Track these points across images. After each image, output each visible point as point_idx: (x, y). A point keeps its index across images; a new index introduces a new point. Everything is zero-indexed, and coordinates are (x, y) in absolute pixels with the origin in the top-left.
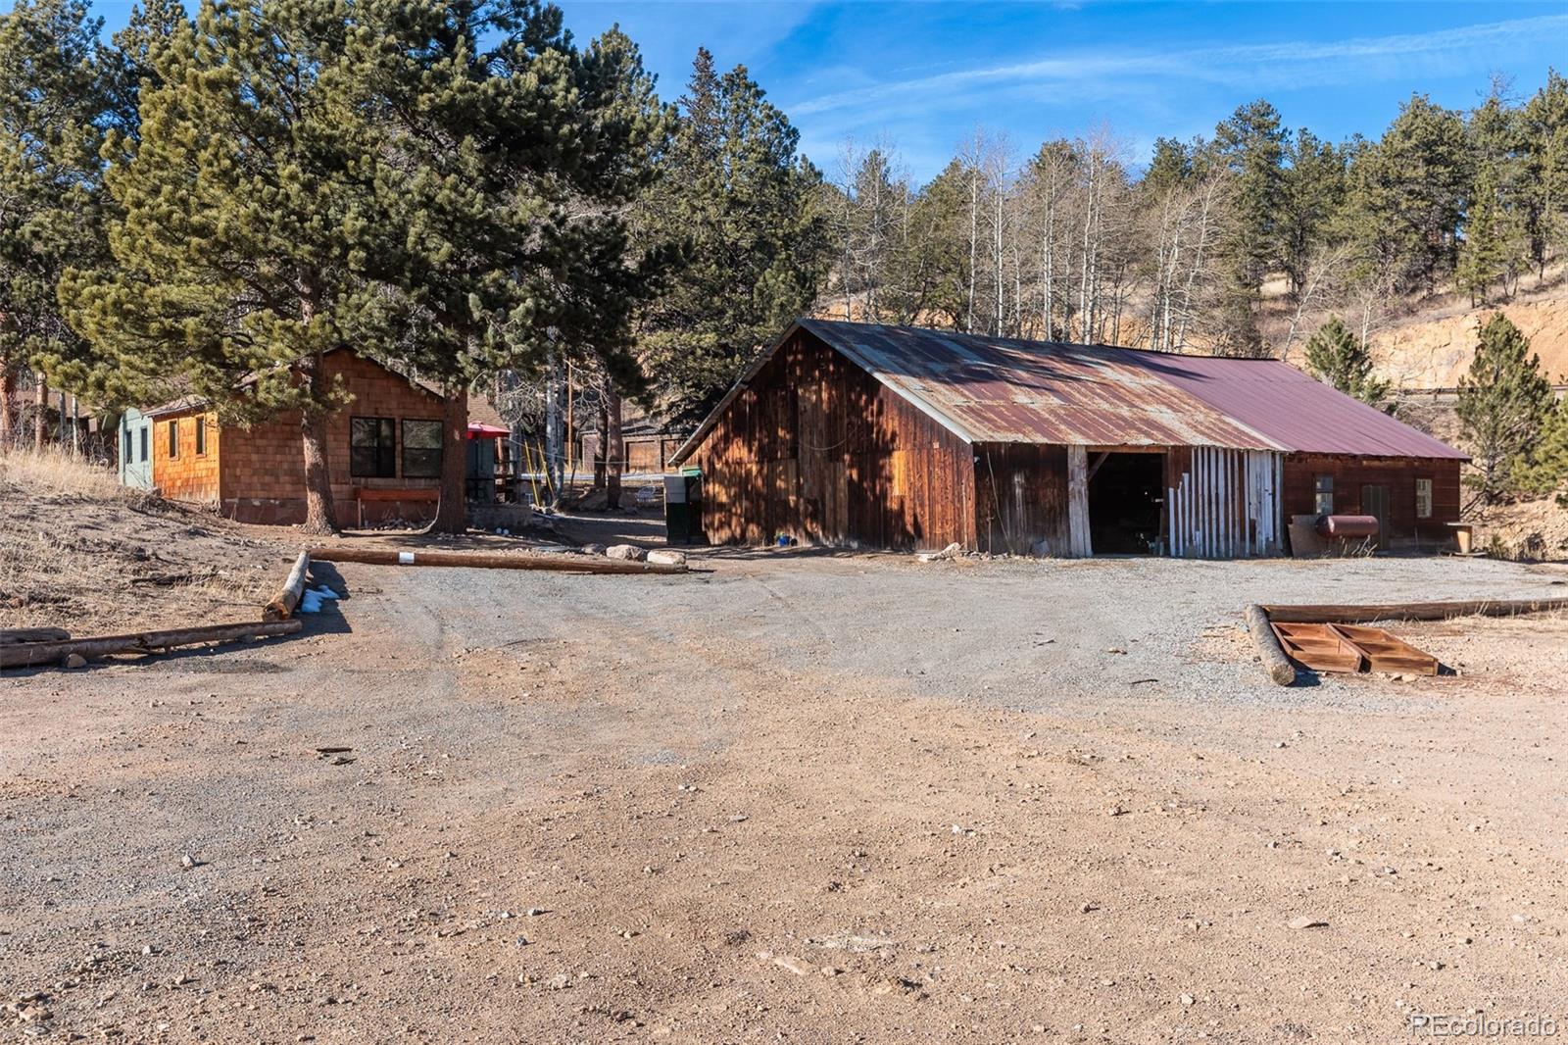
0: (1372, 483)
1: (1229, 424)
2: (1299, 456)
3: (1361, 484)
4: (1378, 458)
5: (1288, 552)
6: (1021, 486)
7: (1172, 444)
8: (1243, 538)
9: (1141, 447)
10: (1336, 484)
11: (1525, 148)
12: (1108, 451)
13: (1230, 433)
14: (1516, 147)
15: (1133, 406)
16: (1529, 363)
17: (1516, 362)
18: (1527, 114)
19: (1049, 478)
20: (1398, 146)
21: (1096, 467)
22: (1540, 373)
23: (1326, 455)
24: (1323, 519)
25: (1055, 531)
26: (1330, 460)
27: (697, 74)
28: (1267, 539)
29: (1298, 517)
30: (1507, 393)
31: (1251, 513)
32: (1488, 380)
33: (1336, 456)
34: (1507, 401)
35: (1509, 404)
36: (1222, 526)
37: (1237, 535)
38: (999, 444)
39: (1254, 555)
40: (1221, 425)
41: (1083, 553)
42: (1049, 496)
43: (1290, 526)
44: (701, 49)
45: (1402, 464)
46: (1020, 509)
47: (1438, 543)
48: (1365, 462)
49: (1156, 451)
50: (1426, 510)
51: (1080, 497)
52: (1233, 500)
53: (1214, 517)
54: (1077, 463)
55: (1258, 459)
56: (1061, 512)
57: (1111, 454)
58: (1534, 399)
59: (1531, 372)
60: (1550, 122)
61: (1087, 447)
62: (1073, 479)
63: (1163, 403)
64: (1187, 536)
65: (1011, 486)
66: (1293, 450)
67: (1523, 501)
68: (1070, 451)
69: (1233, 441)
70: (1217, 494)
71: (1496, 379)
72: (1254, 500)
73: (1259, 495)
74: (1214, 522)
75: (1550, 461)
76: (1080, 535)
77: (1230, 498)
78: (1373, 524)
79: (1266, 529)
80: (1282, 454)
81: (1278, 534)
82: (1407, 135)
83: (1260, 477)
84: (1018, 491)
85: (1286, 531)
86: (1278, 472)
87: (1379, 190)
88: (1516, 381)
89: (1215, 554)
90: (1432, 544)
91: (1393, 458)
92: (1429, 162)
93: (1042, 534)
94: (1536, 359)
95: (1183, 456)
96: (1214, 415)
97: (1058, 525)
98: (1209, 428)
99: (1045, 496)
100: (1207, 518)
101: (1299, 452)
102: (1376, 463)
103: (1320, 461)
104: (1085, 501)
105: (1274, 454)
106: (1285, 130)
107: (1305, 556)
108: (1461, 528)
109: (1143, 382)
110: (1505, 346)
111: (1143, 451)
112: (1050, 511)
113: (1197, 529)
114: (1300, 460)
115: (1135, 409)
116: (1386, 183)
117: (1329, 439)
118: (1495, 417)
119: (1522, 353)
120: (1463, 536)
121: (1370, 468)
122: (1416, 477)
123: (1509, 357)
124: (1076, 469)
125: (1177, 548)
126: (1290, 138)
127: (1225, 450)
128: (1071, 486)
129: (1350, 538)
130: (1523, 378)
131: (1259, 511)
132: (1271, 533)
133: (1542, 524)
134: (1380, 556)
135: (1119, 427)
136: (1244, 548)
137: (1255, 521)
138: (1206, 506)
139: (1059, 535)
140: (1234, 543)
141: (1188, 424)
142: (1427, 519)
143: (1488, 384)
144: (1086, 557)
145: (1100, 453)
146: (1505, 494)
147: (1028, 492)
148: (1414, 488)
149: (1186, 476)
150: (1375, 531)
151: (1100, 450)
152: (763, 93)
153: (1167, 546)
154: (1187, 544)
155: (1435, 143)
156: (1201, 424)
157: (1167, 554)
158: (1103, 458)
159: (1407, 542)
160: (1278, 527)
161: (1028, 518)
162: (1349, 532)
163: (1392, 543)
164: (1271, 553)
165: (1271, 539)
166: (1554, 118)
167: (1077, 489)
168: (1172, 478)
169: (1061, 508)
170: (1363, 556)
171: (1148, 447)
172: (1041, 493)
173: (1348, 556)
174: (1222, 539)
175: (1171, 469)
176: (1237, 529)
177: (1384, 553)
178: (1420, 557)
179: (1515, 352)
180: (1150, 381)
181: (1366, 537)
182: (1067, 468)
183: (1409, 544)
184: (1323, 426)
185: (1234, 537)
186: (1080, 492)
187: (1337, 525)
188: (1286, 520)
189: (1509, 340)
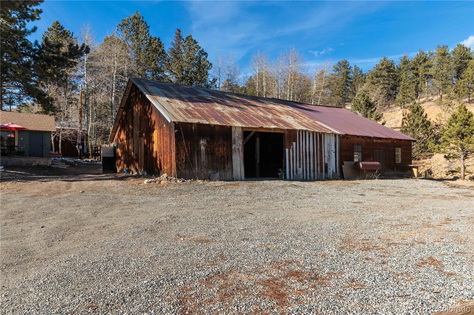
0: (378, 149)
1: (318, 124)
2: (346, 136)
3: (373, 150)
4: (380, 139)
5: (342, 177)
6: (205, 146)
7: (286, 128)
8: (322, 171)
9: (270, 129)
10: (362, 149)
11: (413, 69)
12: (254, 131)
13: (317, 127)
14: (411, 68)
15: (275, 114)
16: (424, 116)
17: (420, 116)
18: (414, 61)
19: (221, 142)
20: (380, 67)
21: (248, 138)
22: (428, 119)
23: (358, 137)
24: (357, 164)
25: (224, 168)
26: (360, 139)
27: (176, 36)
28: (333, 171)
29: (346, 162)
30: (417, 125)
31: (325, 160)
32: (411, 122)
33: (363, 137)
34: (418, 128)
35: (418, 129)
36: (312, 166)
37: (319, 170)
38: (191, 124)
39: (327, 179)
40: (314, 124)
41: (240, 179)
42: (221, 151)
43: (343, 166)
44: (178, 29)
45: (389, 141)
46: (203, 157)
47: (404, 173)
48: (374, 140)
49: (279, 132)
50: (399, 160)
51: (239, 151)
52: (317, 154)
53: (308, 161)
54: (237, 135)
55: (328, 137)
56: (229, 158)
57: (256, 132)
58: (426, 127)
59: (425, 119)
60: (420, 62)
61: (242, 128)
62: (235, 143)
63: (290, 115)
64: (295, 170)
65: (198, 146)
66: (344, 133)
67: (423, 159)
68: (233, 129)
69: (316, 129)
70: (309, 152)
71: (414, 121)
72: (326, 155)
73: (329, 152)
74: (308, 164)
75: (445, 142)
76: (239, 169)
77: (315, 154)
78: (378, 165)
79: (332, 168)
80: (339, 135)
81: (338, 169)
82: (382, 65)
83: (329, 145)
84: (203, 148)
85: (341, 168)
86: (337, 143)
87: (375, 78)
88: (420, 121)
89: (308, 178)
90: (402, 173)
91: (386, 139)
92: (388, 72)
93: (216, 169)
94: (426, 115)
95: (293, 134)
96: (312, 120)
97: (226, 165)
98: (307, 124)
99: (218, 151)
100: (304, 162)
101: (347, 135)
102: (379, 141)
103: (356, 139)
104: (242, 154)
105: (335, 135)
106: (351, 67)
107: (349, 179)
108: (414, 167)
109: (285, 109)
110: (417, 111)
111: (272, 131)
112: (221, 158)
113: (300, 167)
114: (347, 138)
115: (275, 116)
116: (377, 77)
117: (360, 131)
118: (414, 133)
119: (422, 113)
120: (415, 170)
121: (376, 143)
122: (395, 147)
123: (418, 114)
124: (237, 138)
125: (290, 176)
126: (352, 69)
127: (313, 132)
128: (234, 146)
129: (369, 171)
130: (423, 120)
131: (329, 160)
132: (335, 169)
133: (430, 166)
134: (382, 179)
135: (263, 121)
136: (322, 175)
137: (327, 164)
138: (304, 157)
139: (226, 170)
140: (317, 173)
141: (298, 122)
142: (400, 163)
143: (411, 123)
144: (241, 180)
145: (250, 132)
146: (417, 157)
147: (209, 149)
148: (394, 151)
149: (294, 143)
150: (379, 168)
151: (250, 130)
152: (197, 42)
153: (285, 175)
154: (295, 174)
155: (390, 67)
156: (305, 123)
157: (285, 179)
158: (252, 134)
159: (392, 173)
160: (338, 166)
161: (208, 162)
162: (368, 168)
163: (386, 173)
164: (335, 178)
165: (335, 172)
166: (421, 61)
167: (237, 148)
168: (287, 144)
169: (228, 157)
170: (375, 179)
171: (274, 129)
172: (216, 149)
173: (368, 179)
174: (312, 171)
175: (286, 140)
176: (319, 167)
177: (383, 177)
178: (398, 179)
179: (420, 113)
180: (288, 109)
181: (375, 171)
182: (231, 138)
183: (393, 173)
184: (357, 127)
185: (317, 171)
186: (238, 149)
187: (363, 165)
188: (341, 163)
189: (418, 109)
